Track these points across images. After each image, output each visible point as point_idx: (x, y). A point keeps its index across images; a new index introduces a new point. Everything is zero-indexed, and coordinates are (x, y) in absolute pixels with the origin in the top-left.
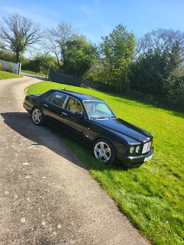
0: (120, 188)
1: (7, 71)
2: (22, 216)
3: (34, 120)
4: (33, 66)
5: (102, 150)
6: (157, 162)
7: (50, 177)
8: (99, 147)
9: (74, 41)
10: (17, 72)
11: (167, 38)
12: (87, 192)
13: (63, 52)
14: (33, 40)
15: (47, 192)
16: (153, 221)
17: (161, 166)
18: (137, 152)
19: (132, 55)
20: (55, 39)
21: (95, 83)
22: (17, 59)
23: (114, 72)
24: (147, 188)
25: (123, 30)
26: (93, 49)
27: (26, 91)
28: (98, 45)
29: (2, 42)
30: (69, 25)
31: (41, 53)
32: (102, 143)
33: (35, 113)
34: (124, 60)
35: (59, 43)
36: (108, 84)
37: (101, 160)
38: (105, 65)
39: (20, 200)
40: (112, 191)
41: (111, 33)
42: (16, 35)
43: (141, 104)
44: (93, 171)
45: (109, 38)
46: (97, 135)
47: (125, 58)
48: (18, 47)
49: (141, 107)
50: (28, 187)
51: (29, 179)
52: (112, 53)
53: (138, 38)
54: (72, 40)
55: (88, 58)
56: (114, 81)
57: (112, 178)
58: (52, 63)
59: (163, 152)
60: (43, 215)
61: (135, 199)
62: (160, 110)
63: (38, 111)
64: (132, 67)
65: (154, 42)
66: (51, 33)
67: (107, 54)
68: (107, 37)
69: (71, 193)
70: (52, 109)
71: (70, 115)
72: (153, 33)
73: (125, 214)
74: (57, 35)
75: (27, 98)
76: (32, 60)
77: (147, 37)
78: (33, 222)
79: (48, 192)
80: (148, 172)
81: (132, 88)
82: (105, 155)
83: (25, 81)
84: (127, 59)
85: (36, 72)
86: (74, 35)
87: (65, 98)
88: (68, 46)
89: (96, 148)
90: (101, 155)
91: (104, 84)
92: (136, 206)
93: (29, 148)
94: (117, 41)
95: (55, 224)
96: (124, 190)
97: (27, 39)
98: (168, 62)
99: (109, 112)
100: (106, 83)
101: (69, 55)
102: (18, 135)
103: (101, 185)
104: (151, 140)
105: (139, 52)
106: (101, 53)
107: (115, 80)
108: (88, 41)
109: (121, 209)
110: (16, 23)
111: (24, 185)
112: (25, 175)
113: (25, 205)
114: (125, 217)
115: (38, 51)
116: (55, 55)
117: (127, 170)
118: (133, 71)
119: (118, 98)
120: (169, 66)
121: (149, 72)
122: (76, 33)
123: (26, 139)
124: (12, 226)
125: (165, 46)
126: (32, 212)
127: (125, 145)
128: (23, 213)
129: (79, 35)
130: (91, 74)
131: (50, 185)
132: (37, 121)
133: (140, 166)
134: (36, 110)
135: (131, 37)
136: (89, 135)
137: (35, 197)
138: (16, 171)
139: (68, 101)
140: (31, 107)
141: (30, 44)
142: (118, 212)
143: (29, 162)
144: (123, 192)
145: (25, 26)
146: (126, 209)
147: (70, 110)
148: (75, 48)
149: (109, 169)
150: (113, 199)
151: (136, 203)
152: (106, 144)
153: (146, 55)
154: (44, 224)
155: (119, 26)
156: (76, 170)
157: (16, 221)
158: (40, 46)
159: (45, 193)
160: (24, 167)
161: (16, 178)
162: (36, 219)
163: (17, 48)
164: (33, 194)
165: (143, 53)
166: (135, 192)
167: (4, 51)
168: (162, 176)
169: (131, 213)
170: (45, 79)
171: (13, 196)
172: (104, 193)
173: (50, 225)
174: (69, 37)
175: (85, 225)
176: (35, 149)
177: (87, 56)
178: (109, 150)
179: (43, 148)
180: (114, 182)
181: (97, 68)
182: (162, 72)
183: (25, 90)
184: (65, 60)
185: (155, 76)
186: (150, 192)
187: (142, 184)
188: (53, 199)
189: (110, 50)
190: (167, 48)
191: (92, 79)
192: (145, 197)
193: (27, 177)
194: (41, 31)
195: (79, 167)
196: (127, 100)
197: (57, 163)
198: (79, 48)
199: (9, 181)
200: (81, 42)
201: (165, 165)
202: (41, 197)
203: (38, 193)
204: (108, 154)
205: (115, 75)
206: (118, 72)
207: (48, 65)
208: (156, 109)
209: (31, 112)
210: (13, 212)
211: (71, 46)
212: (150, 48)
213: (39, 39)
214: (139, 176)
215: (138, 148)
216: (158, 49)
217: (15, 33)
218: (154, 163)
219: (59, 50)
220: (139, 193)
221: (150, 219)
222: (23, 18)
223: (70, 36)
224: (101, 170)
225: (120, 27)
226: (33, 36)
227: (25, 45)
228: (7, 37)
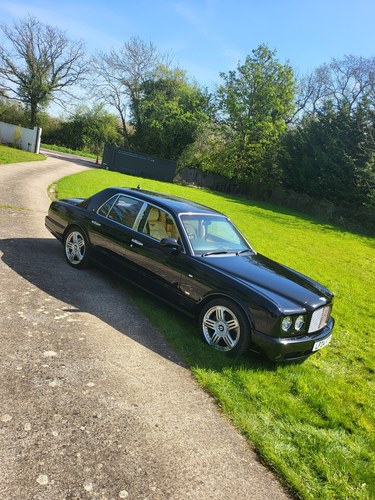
0: (258, 408)
1: (10, 145)
2: (40, 471)
3: (68, 255)
4: (69, 136)
5: (219, 323)
6: (342, 351)
7: (103, 383)
8: (213, 316)
9: (161, 81)
10: (33, 148)
11: (365, 78)
12: (187, 417)
13: (135, 104)
14: (68, 78)
15: (96, 417)
16: (333, 483)
17: (351, 362)
18: (297, 328)
19: (288, 113)
20: (117, 76)
21: (206, 174)
22: (31, 120)
23: (248, 150)
24: (319, 410)
25: (270, 58)
26: (202, 100)
27: (52, 191)
28: (212, 90)
30: (149, 45)
31: (86, 107)
32: (220, 309)
33: (72, 241)
34: (271, 124)
35: (127, 85)
36: (235, 178)
37: (218, 347)
38: (228, 135)
39: (35, 436)
40: (242, 415)
41: (243, 64)
42: (31, 66)
43: (308, 224)
44: (199, 371)
45: (238, 75)
46: (209, 290)
47: (273, 121)
48: (35, 92)
49: (306, 228)
50: (54, 404)
51: (56, 387)
52: (244, 109)
53: (300, 77)
54: (156, 80)
55: (190, 118)
56: (248, 171)
57: (242, 387)
58: (110, 130)
59: (356, 331)
60: (88, 470)
61: (293, 435)
62: (348, 235)
63: (79, 237)
64: (289, 140)
65: (336, 85)
66: (109, 62)
67: (233, 110)
68: (232, 74)
69: (152, 421)
70: (108, 231)
71: (150, 246)
72: (336, 66)
73: (270, 468)
74: (121, 67)
75: (54, 207)
76: (66, 121)
77: (322, 75)
78: (64, 485)
79: (99, 416)
80: (321, 373)
81: (287, 186)
82: (226, 335)
83: (50, 169)
84: (278, 123)
85: (74, 149)
86: (160, 68)
87: (137, 208)
88: (147, 93)
89: (206, 318)
90: (218, 334)
91: (226, 178)
92: (294, 449)
93: (57, 318)
94: (255, 83)
95: (115, 488)
96: (269, 413)
97: (55, 75)
98: (367, 130)
99: (236, 240)
100: (231, 175)
101: (149, 112)
102: (34, 289)
103: (217, 403)
104: (329, 303)
105: (303, 106)
106: (220, 108)
107: (250, 169)
108: (190, 81)
109: (260, 456)
110: (31, 40)
111: (45, 401)
112: (48, 378)
113: (47, 445)
114: (270, 474)
115: (80, 103)
116: (119, 111)
117: (275, 370)
118: (290, 150)
119: (255, 207)
120: (369, 138)
121: (326, 151)
122: (164, 63)
123: (50, 298)
124: (17, 492)
125: (361, 95)
126: (62, 461)
127: (272, 314)
128: (42, 463)
129: (171, 68)
130: (197, 155)
131: (104, 401)
132: (76, 258)
133: (303, 360)
134: (75, 234)
135: (286, 74)
136: (191, 290)
137: (71, 429)
138: (27, 369)
139: (146, 213)
140: (62, 227)
141: (62, 85)
142: (254, 464)
143: (57, 349)
144: (267, 417)
145: (51, 47)
146: (273, 456)
147: (149, 234)
148: (161, 96)
149: (235, 366)
150: (244, 433)
151: (295, 444)
152: (228, 310)
153: (319, 113)
154: (88, 488)
155: (260, 49)
156: (163, 367)
157: (28, 482)
158: (84, 91)
159: (91, 419)
160: (45, 360)
161: (27, 385)
162: (71, 478)
163: (33, 96)
164: (64, 422)
165: (311, 109)
166: (292, 418)
167: (5, 100)
168: (352, 383)
169: (284, 465)
170: (95, 166)
171: (21, 426)
172: (224, 420)
173: (104, 491)
174: (149, 72)
175: (181, 490)
176: (70, 320)
177: (188, 114)
178: (236, 323)
179: (89, 319)
180: (246, 396)
181: (211, 143)
182: (354, 152)
183: (48, 189)
184: (139, 123)
185: (339, 161)
186: (325, 418)
187: (308, 401)
188: (109, 432)
189: (240, 102)
190: (364, 98)
191: (198, 165)
192: (314, 431)
193: (53, 384)
194: (87, 58)
195: (169, 363)
196: (275, 214)
197: (119, 351)
198: (170, 96)
199: (13, 391)
200: (174, 84)
201: (360, 360)
202: (83, 428)
203: (77, 419)
204: (233, 333)
205: (250, 157)
206: (257, 150)
207: (102, 134)
208: (339, 233)
209: (62, 238)
210: (19, 460)
211: (152, 91)
212: (327, 99)
213: (82, 76)
214: (301, 383)
215: (299, 320)
216: (345, 102)
217: (28, 62)
218: (336, 353)
219: (125, 100)
220: (302, 421)
221: (325, 479)
222: (47, 27)
223: (151, 69)
224: (218, 369)
225: (263, 53)
226: (69, 68)
227: (50, 89)
228: (10, 69)
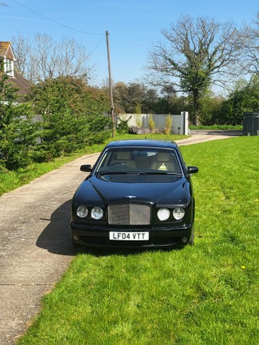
29: (166, 79)
31: (244, 81)
48: (196, 82)
76: (226, 99)
97: (210, 60)
115: (238, 79)
141: (219, 67)
167: (172, 94)
217: (186, 55)
226: (223, 50)
227: (207, 74)
228: (172, 66)
